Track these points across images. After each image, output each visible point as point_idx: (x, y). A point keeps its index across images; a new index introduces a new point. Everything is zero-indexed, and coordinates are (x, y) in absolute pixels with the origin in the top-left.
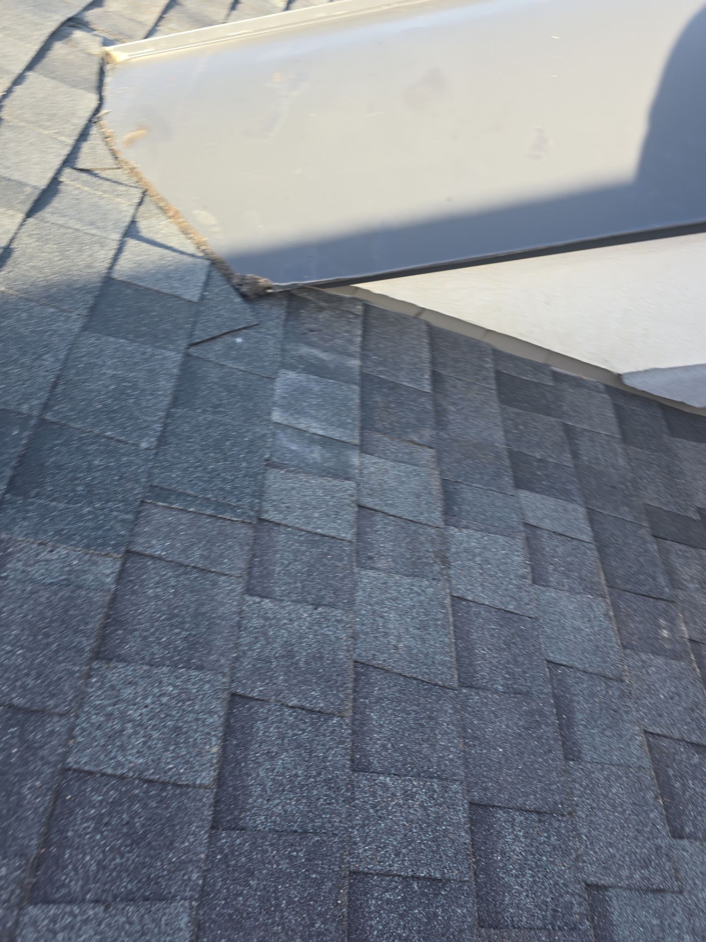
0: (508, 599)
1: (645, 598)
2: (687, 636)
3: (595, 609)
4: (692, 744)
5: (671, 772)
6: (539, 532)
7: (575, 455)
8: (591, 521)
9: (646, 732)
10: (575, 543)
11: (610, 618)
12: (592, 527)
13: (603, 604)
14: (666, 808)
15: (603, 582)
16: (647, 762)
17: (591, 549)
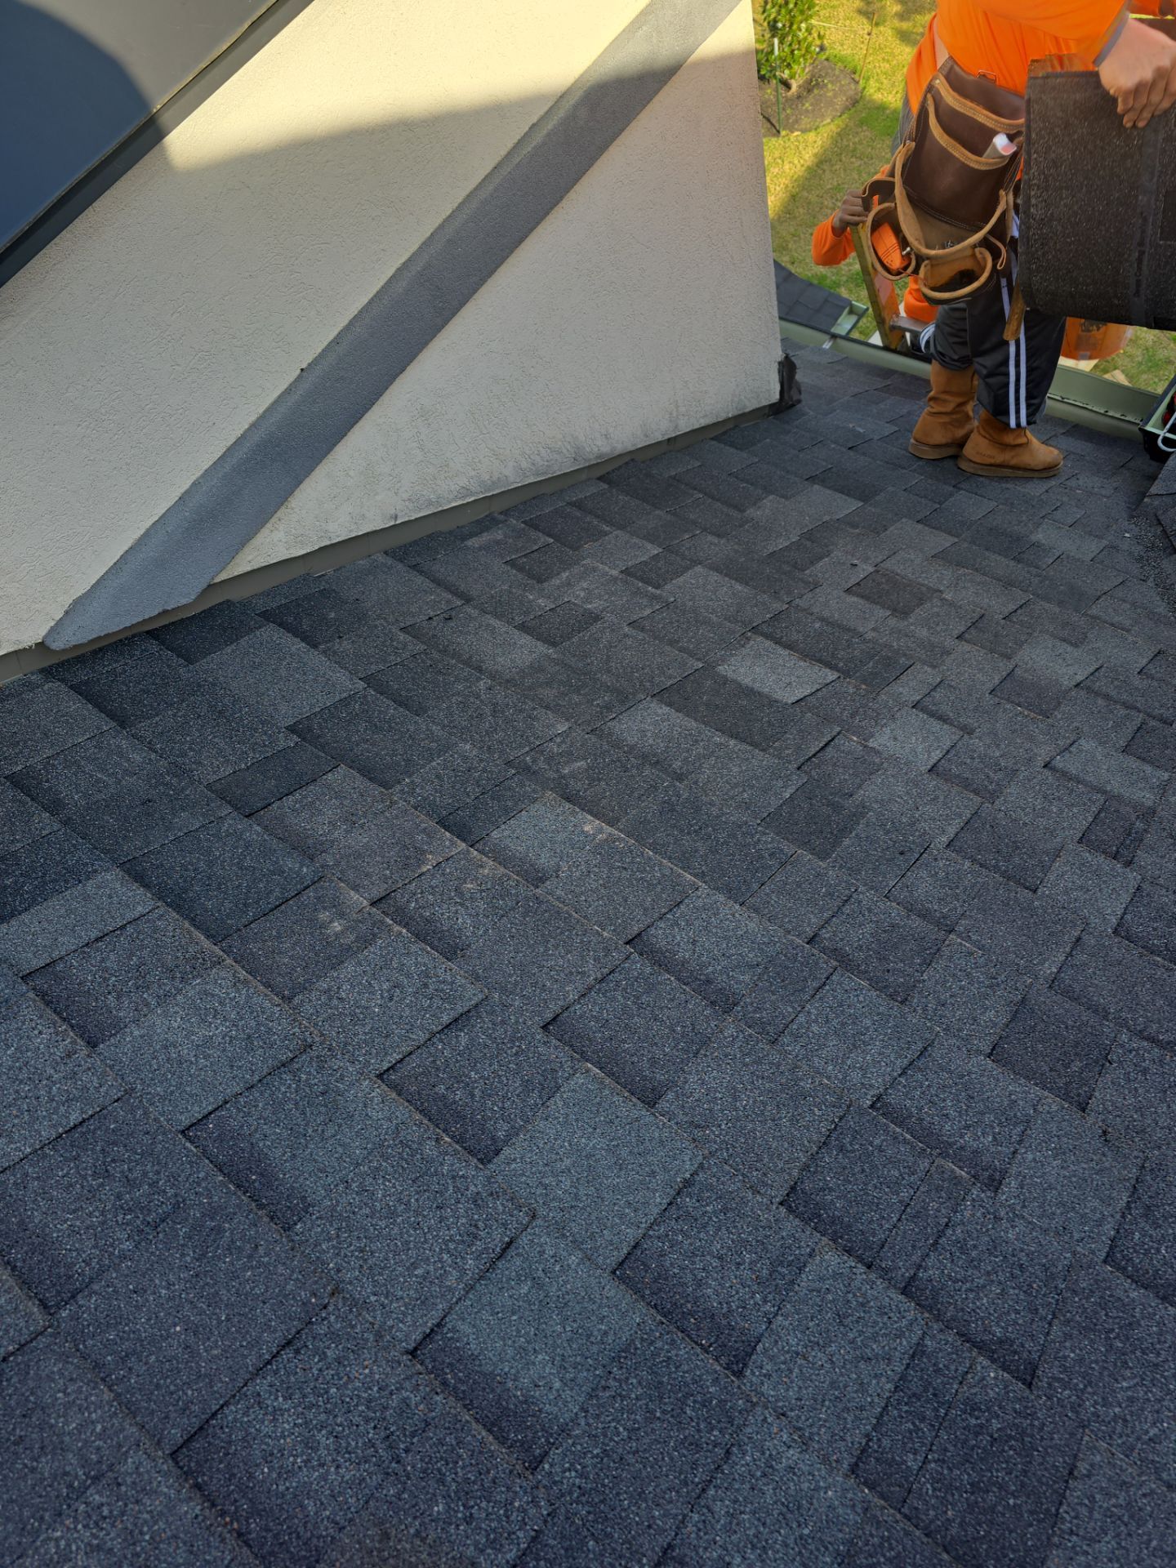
0: (62, 1109)
1: (283, 907)
2: (365, 903)
3: (217, 991)
4: (447, 1026)
5: (441, 1089)
6: (60, 967)
7: (54, 806)
8: (140, 878)
9: (380, 1076)
10: (130, 929)
11: (245, 982)
12: (147, 886)
13: (223, 974)
14: (460, 1140)
15: (206, 944)
16: (403, 1111)
17: (160, 917)
